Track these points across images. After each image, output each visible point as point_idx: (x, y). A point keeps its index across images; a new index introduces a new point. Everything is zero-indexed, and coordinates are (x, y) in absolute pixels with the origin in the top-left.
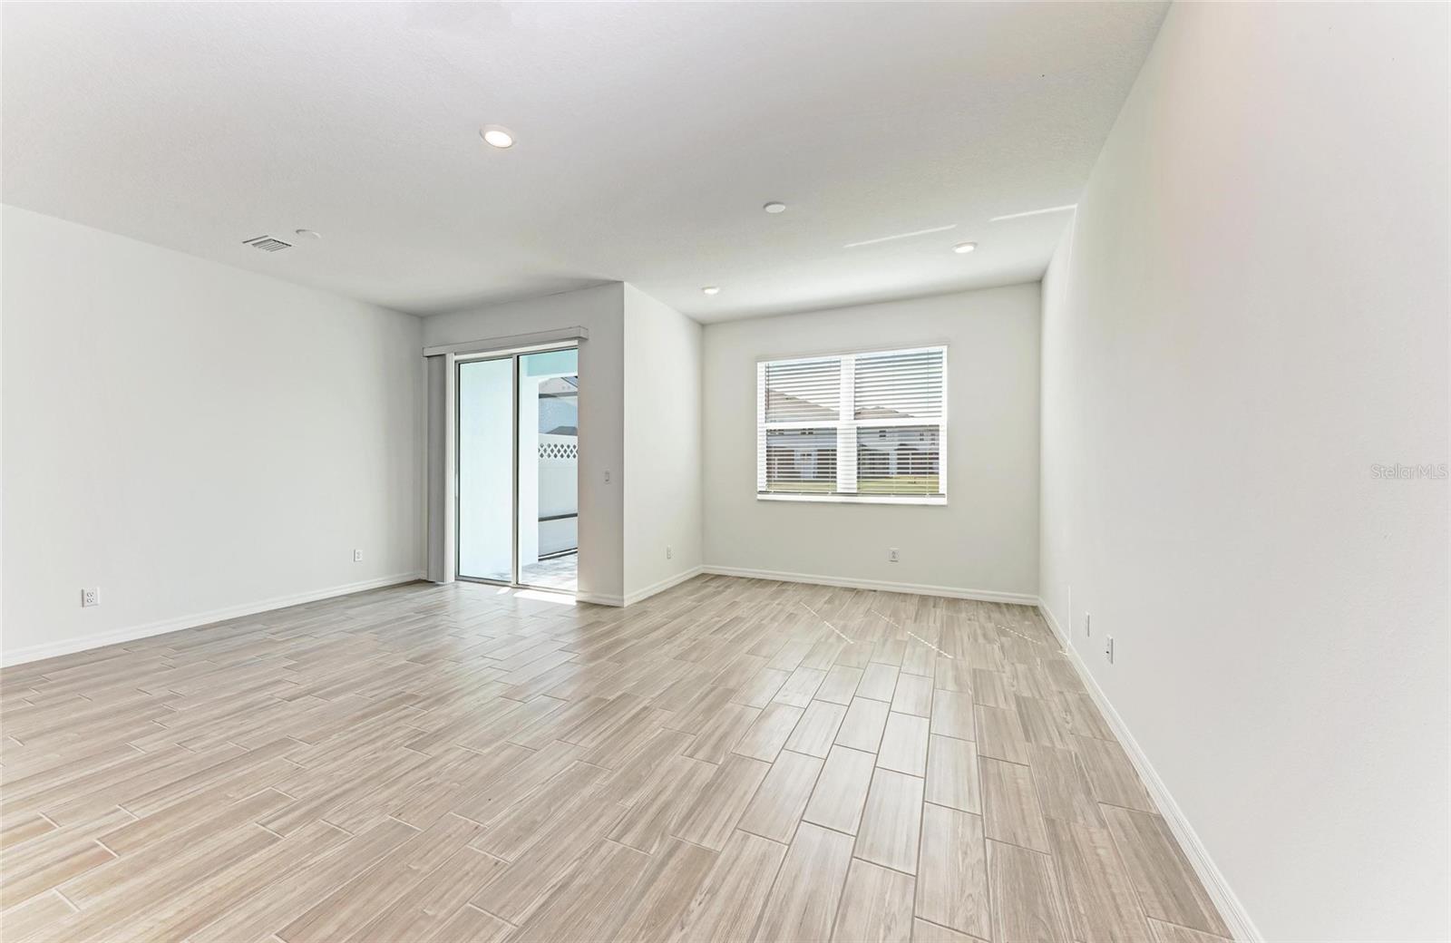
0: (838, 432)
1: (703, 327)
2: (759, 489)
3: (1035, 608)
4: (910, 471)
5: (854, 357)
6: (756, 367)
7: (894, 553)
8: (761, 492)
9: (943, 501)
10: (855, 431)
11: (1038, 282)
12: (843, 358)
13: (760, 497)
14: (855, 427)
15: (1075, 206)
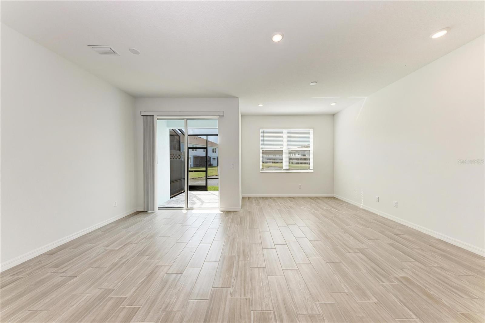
0: (283, 152)
1: (242, 116)
4: (300, 163)
5: (287, 130)
6: (260, 131)
7: (300, 186)
8: (261, 170)
9: (312, 171)
10: (288, 152)
11: (333, 115)
12: (284, 130)
13: (261, 171)
14: (288, 150)
15: (366, 97)
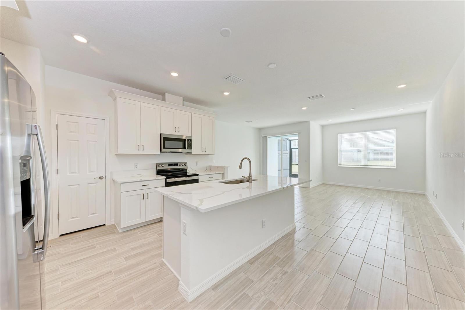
0: (362, 150)
1: (323, 127)
2: (339, 164)
3: (424, 194)
6: (338, 136)
7: (379, 180)
8: (339, 165)
9: (395, 167)
11: (425, 113)
12: (363, 133)
13: (339, 166)
15: (431, 101)
